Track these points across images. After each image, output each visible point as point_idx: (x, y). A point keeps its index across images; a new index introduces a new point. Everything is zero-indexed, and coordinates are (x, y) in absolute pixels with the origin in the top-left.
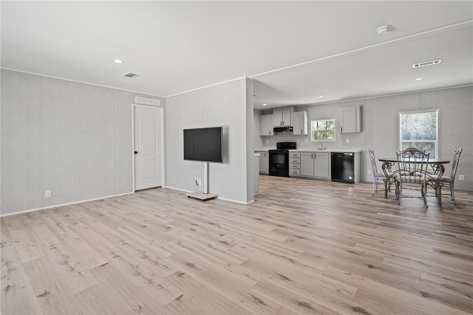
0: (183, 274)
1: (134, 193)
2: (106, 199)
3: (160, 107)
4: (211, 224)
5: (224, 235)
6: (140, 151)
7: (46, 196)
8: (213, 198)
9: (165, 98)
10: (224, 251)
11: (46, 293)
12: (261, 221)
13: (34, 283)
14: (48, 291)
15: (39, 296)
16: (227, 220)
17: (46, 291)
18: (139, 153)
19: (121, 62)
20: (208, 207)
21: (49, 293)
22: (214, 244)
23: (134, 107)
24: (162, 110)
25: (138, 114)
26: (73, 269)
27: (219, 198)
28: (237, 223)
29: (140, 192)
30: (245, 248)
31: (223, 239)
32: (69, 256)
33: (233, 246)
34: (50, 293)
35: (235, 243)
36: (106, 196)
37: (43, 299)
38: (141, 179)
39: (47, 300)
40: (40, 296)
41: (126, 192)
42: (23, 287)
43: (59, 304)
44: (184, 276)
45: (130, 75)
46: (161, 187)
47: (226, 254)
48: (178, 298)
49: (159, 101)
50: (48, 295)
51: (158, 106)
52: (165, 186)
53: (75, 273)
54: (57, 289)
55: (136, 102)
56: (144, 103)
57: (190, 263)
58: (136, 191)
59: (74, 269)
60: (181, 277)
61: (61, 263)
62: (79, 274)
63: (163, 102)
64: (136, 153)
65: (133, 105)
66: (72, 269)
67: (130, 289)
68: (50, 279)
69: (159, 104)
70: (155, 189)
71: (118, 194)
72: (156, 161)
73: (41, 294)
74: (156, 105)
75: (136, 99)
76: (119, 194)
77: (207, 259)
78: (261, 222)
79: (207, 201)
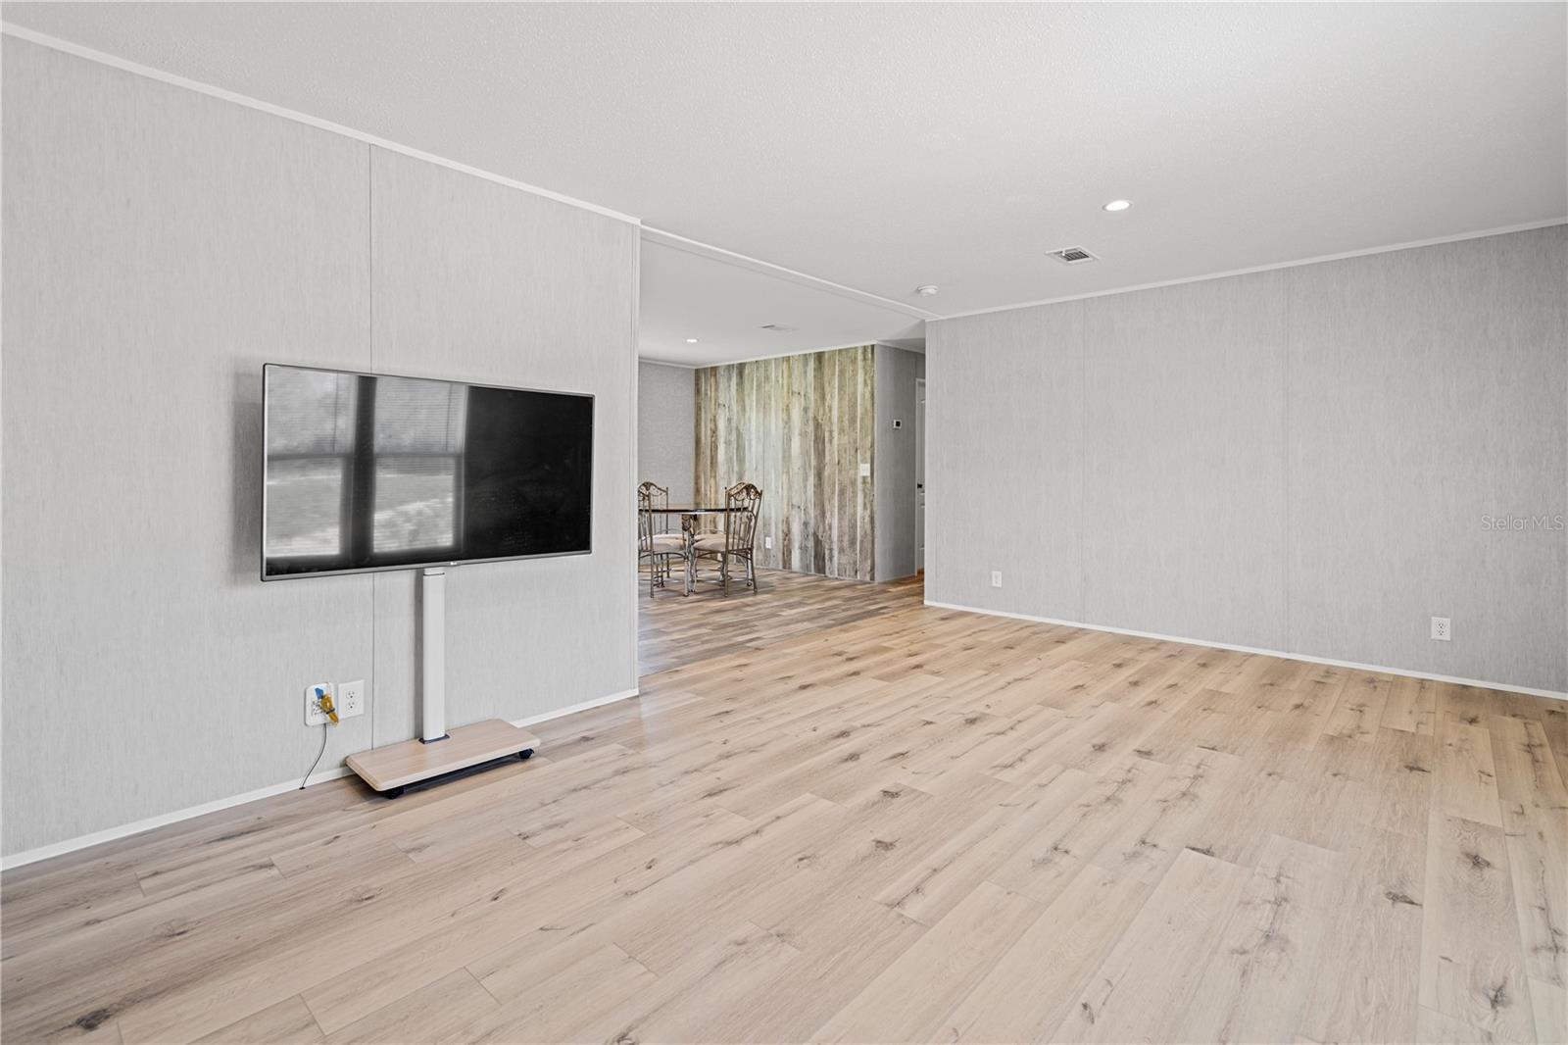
11: (1395, 898)
13: (1409, 949)
14: (1385, 898)
15: (1416, 904)
17: (1393, 903)
21: (1390, 893)
26: (1279, 902)
32: (1233, 951)
34: (1386, 892)
37: (1409, 892)
39: (1402, 883)
40: (1412, 903)
42: (1447, 962)
43: (1384, 860)
50: (1393, 891)
53: (1287, 887)
54: (1364, 886)
59: (1276, 899)
61: (1283, 950)
62: (1282, 879)
66: (1280, 905)
68: (1359, 923)
73: (1408, 906)
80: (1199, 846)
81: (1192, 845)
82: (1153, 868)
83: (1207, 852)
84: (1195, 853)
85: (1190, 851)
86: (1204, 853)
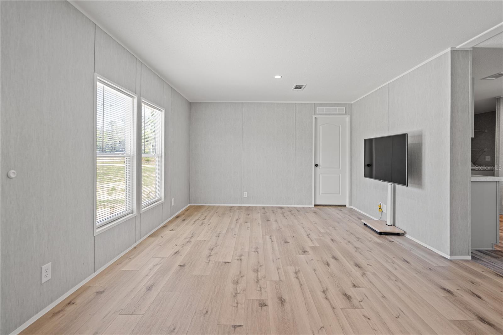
0: (266, 305)
1: (314, 206)
2: (286, 207)
3: (345, 114)
4: (357, 265)
5: (359, 287)
6: (321, 164)
7: (244, 196)
8: (398, 234)
9: (352, 104)
10: (334, 307)
12: (448, 295)
16: (387, 270)
18: (320, 166)
19: (280, 77)
20: (378, 244)
22: (333, 292)
23: (315, 118)
24: (348, 118)
25: (320, 125)
27: (407, 236)
28: (397, 280)
29: (319, 207)
30: (368, 320)
31: (352, 292)
33: (354, 307)
35: (361, 305)
36: (287, 205)
38: (322, 194)
41: (306, 205)
44: (265, 308)
45: (298, 87)
46: (345, 206)
47: (334, 312)
48: (236, 325)
49: (345, 108)
51: (343, 114)
52: (350, 205)
55: (317, 113)
56: (326, 113)
57: (284, 298)
58: (315, 205)
59: (210, 257)
60: (260, 308)
63: (349, 109)
64: (317, 165)
65: (314, 117)
67: (218, 292)
69: (344, 112)
70: (336, 207)
71: (297, 205)
72: (339, 176)
74: (340, 114)
75: (317, 109)
76: (299, 205)
77: (304, 304)
78: (446, 298)
79: (384, 236)
80: (228, 263)
81: (230, 263)
82: (236, 254)
83: (225, 263)
84: (228, 261)
85: (229, 261)
86: (226, 262)
